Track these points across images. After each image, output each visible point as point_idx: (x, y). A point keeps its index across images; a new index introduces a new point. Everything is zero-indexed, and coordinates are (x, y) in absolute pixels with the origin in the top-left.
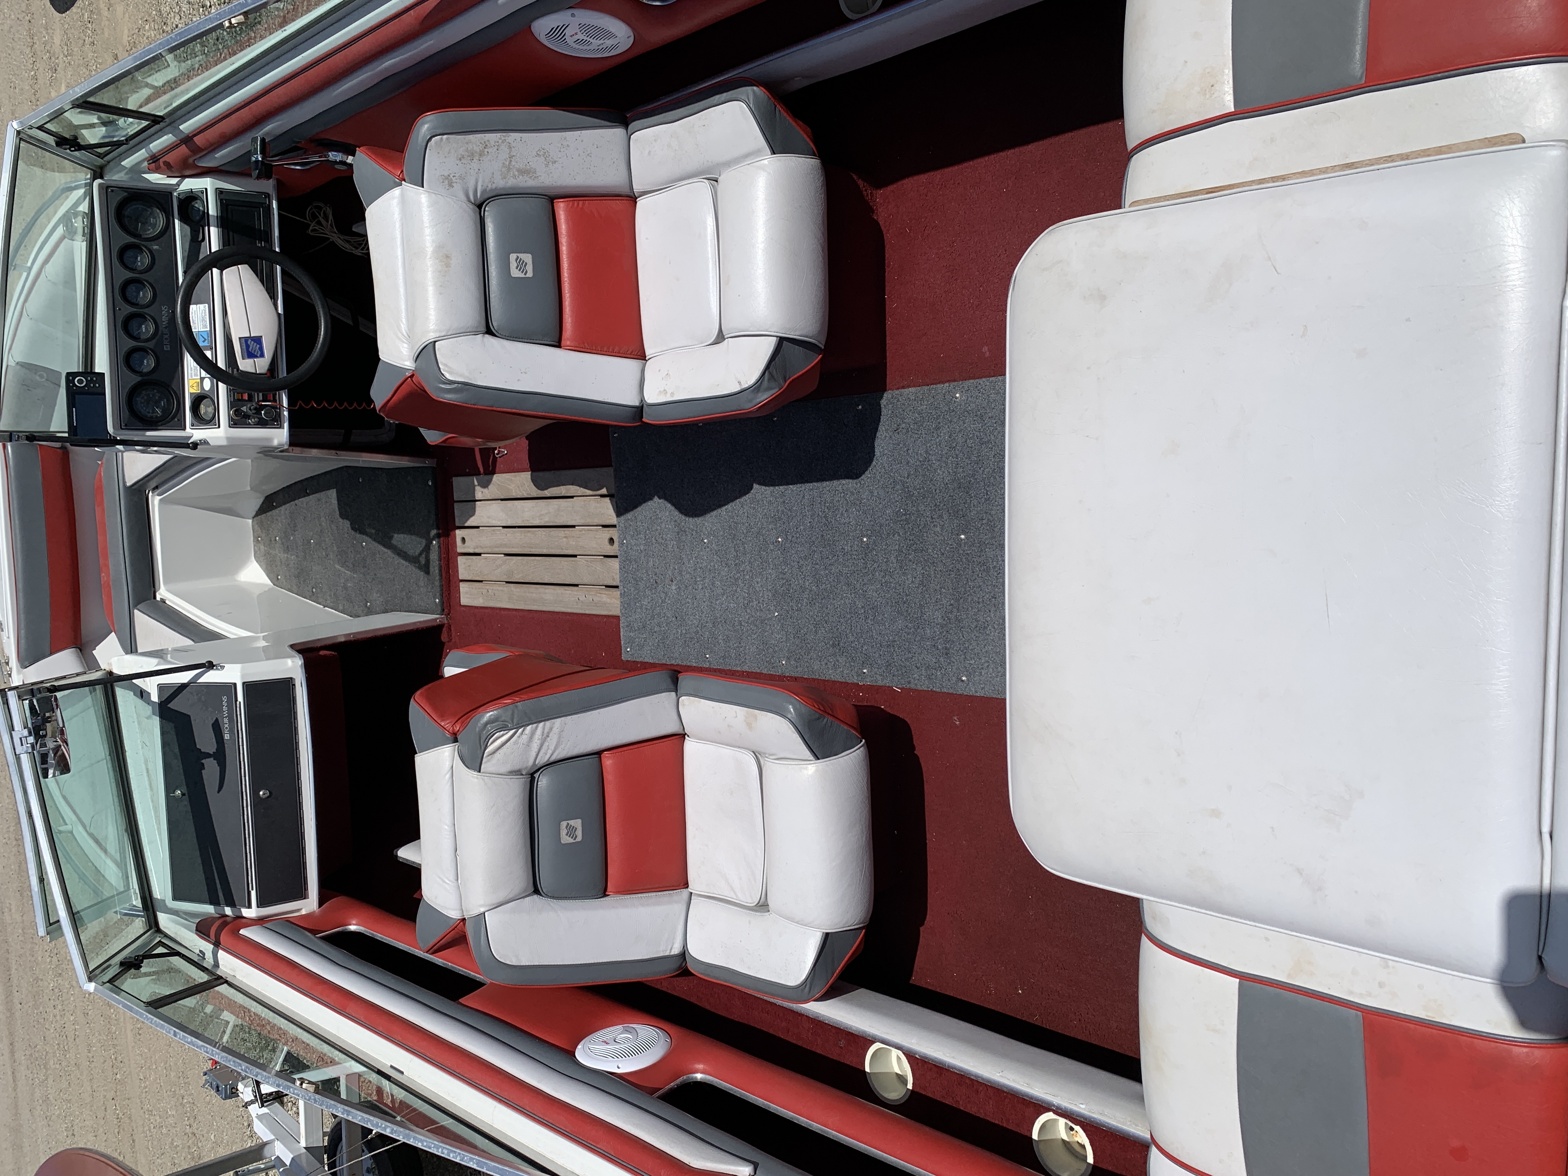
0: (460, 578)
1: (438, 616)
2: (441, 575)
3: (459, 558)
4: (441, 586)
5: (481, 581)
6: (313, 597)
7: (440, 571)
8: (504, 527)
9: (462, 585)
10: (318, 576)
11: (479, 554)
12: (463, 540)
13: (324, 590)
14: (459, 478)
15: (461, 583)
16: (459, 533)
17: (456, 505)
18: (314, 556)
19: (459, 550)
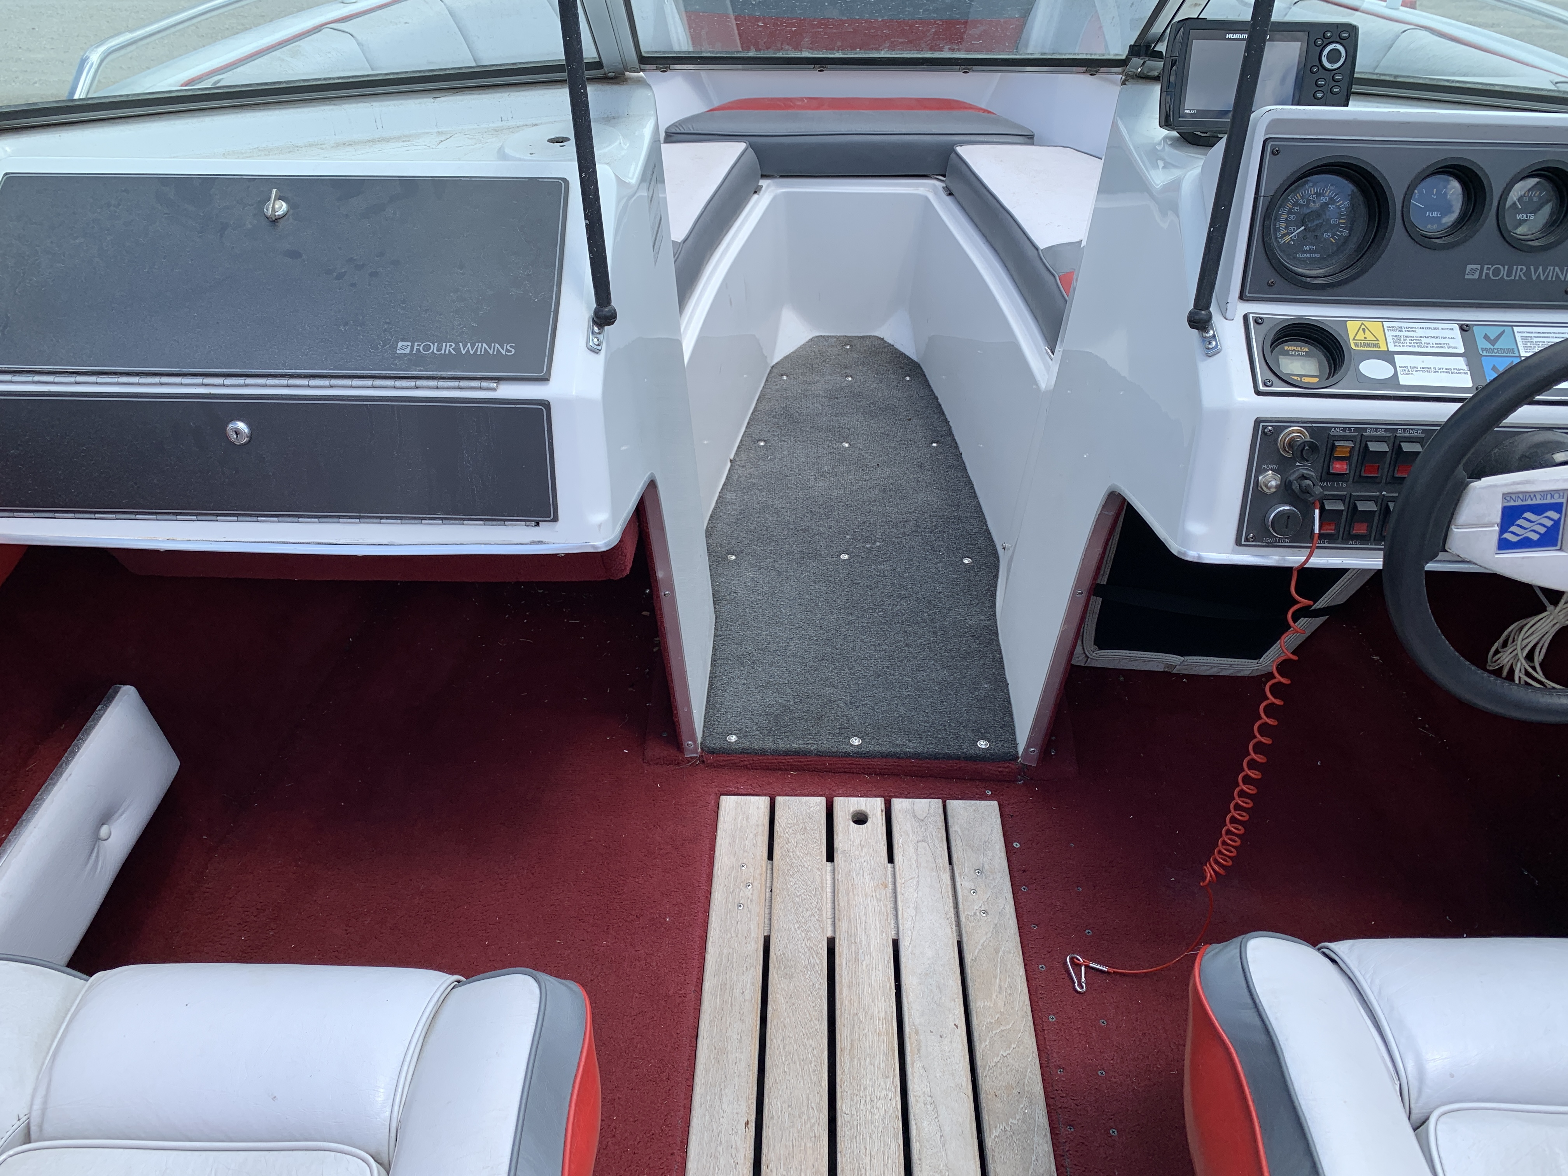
0: (779, 800)
1: (699, 741)
2: (787, 753)
3: (821, 801)
4: (763, 753)
5: (770, 856)
6: (749, 441)
7: (797, 753)
8: (896, 944)
9: (762, 802)
10: (786, 453)
11: (830, 858)
12: (860, 819)
13: (761, 463)
14: (999, 821)
15: (767, 799)
16: (874, 806)
17: (937, 803)
18: (821, 450)
19: (839, 802)
